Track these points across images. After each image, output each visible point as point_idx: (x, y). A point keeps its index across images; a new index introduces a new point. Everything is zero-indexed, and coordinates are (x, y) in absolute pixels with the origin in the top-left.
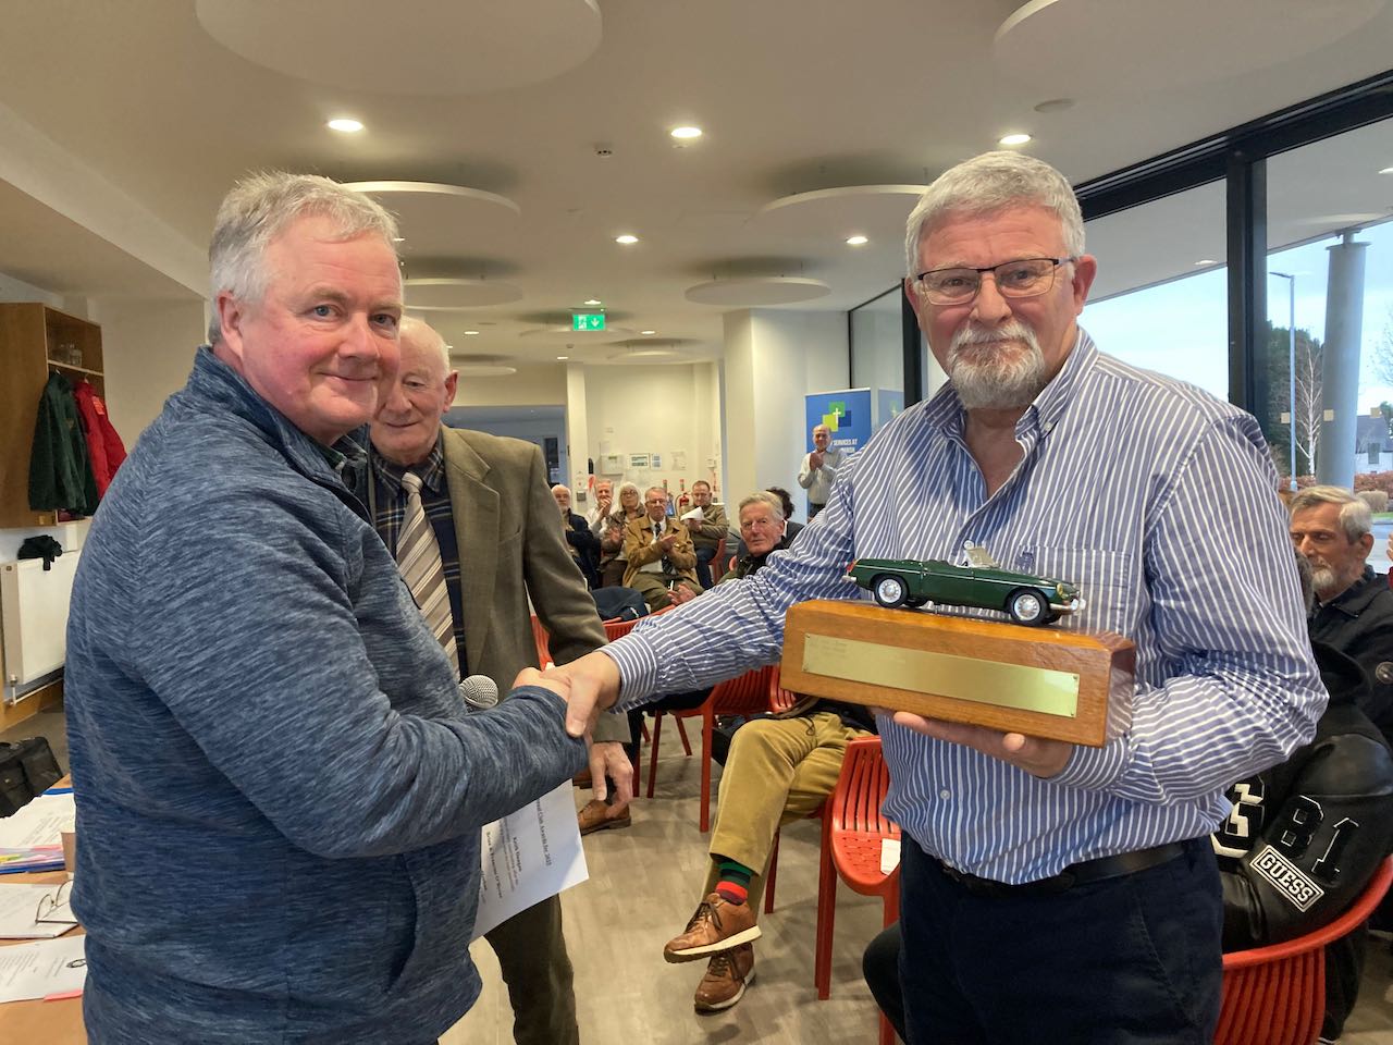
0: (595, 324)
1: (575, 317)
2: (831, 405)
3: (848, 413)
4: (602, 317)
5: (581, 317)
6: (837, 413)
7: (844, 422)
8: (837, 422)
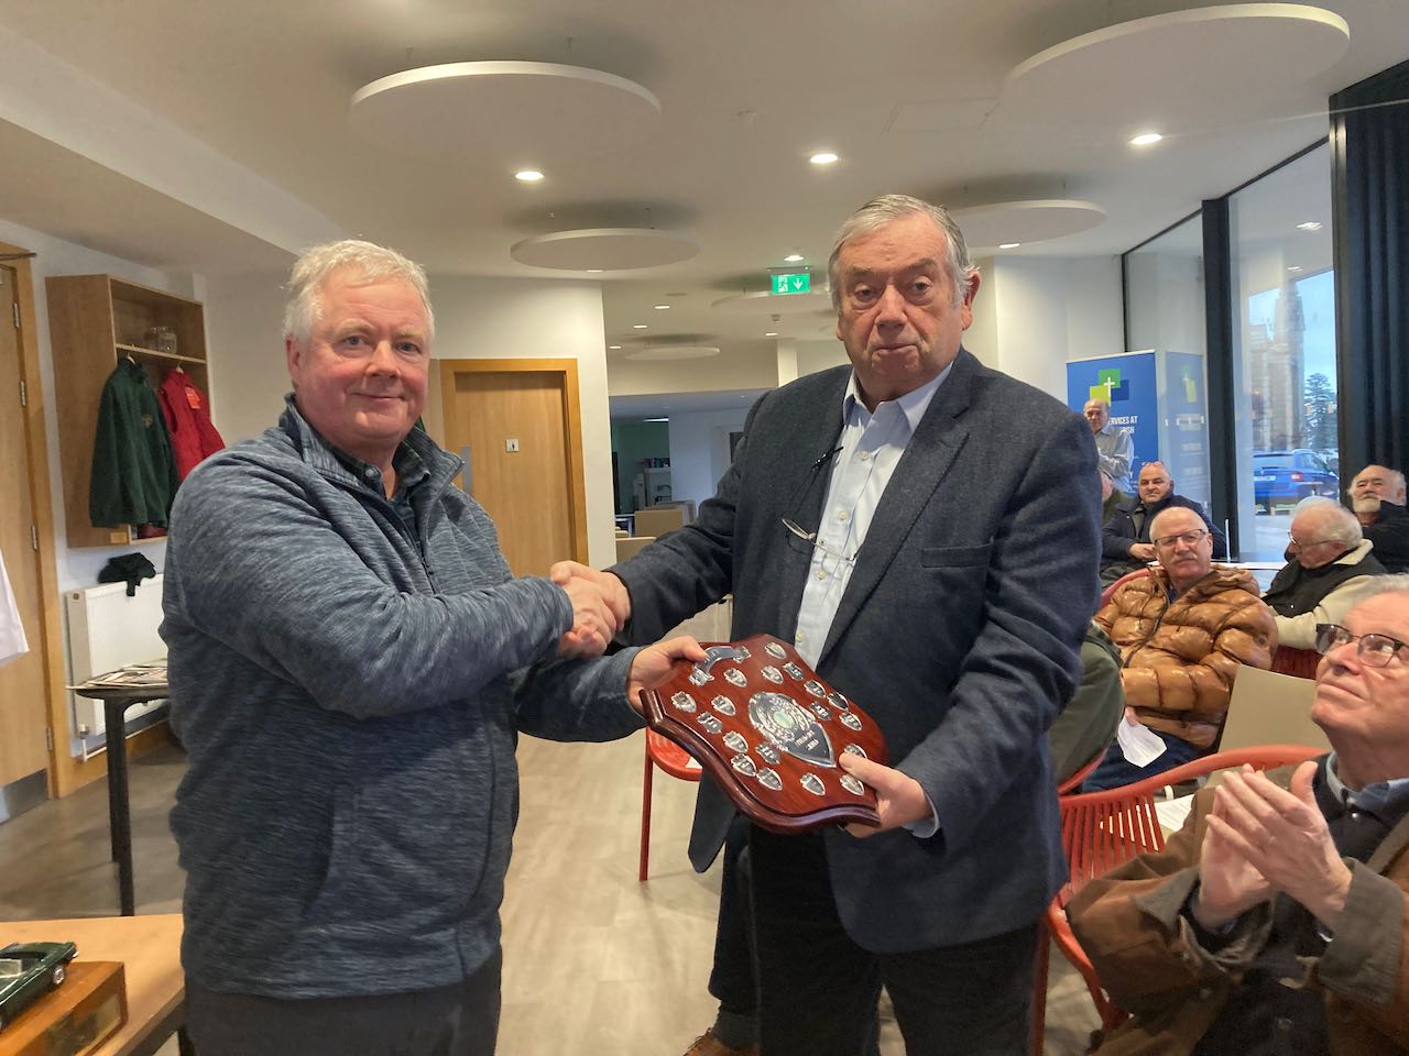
0: (798, 285)
1: (774, 278)
2: (1101, 373)
3: (1124, 383)
4: (806, 277)
5: (781, 278)
6: (1109, 384)
7: (1118, 394)
8: (1109, 395)
